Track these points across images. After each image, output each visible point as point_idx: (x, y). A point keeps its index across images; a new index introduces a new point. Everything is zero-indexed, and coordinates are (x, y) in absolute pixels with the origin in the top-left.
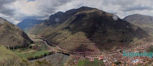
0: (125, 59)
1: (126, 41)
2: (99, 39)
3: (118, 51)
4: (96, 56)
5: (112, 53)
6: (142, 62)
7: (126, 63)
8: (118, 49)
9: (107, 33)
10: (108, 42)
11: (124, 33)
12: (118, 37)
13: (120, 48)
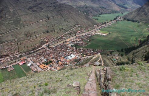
0: (56, 56)
1: (54, 31)
2: (12, 35)
3: (43, 46)
4: (14, 61)
5: (37, 51)
6: (79, 57)
7: (58, 61)
8: (44, 44)
9: (21, 23)
10: (27, 37)
11: (48, 19)
12: (40, 26)
13: (47, 42)
